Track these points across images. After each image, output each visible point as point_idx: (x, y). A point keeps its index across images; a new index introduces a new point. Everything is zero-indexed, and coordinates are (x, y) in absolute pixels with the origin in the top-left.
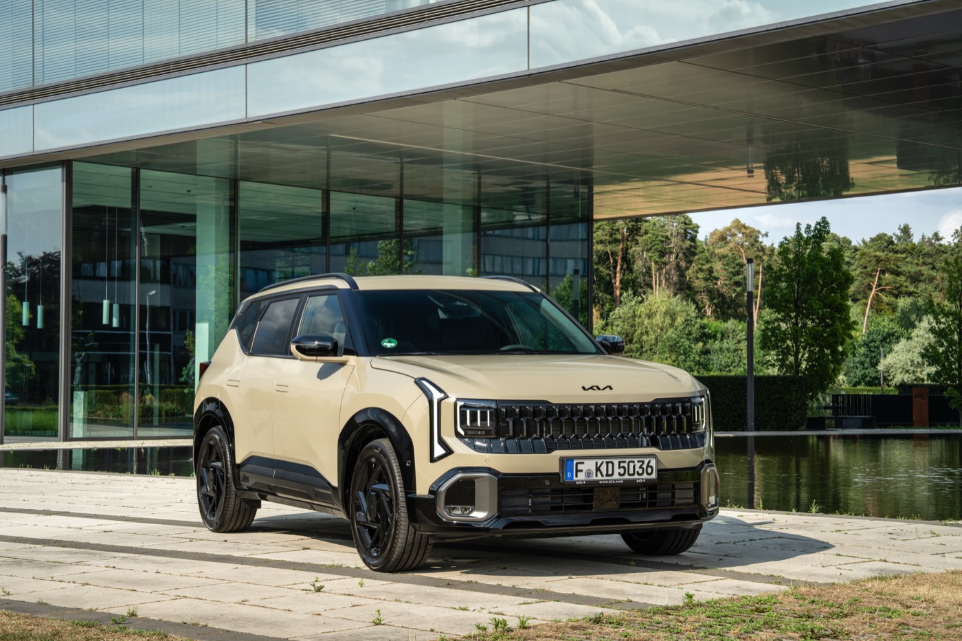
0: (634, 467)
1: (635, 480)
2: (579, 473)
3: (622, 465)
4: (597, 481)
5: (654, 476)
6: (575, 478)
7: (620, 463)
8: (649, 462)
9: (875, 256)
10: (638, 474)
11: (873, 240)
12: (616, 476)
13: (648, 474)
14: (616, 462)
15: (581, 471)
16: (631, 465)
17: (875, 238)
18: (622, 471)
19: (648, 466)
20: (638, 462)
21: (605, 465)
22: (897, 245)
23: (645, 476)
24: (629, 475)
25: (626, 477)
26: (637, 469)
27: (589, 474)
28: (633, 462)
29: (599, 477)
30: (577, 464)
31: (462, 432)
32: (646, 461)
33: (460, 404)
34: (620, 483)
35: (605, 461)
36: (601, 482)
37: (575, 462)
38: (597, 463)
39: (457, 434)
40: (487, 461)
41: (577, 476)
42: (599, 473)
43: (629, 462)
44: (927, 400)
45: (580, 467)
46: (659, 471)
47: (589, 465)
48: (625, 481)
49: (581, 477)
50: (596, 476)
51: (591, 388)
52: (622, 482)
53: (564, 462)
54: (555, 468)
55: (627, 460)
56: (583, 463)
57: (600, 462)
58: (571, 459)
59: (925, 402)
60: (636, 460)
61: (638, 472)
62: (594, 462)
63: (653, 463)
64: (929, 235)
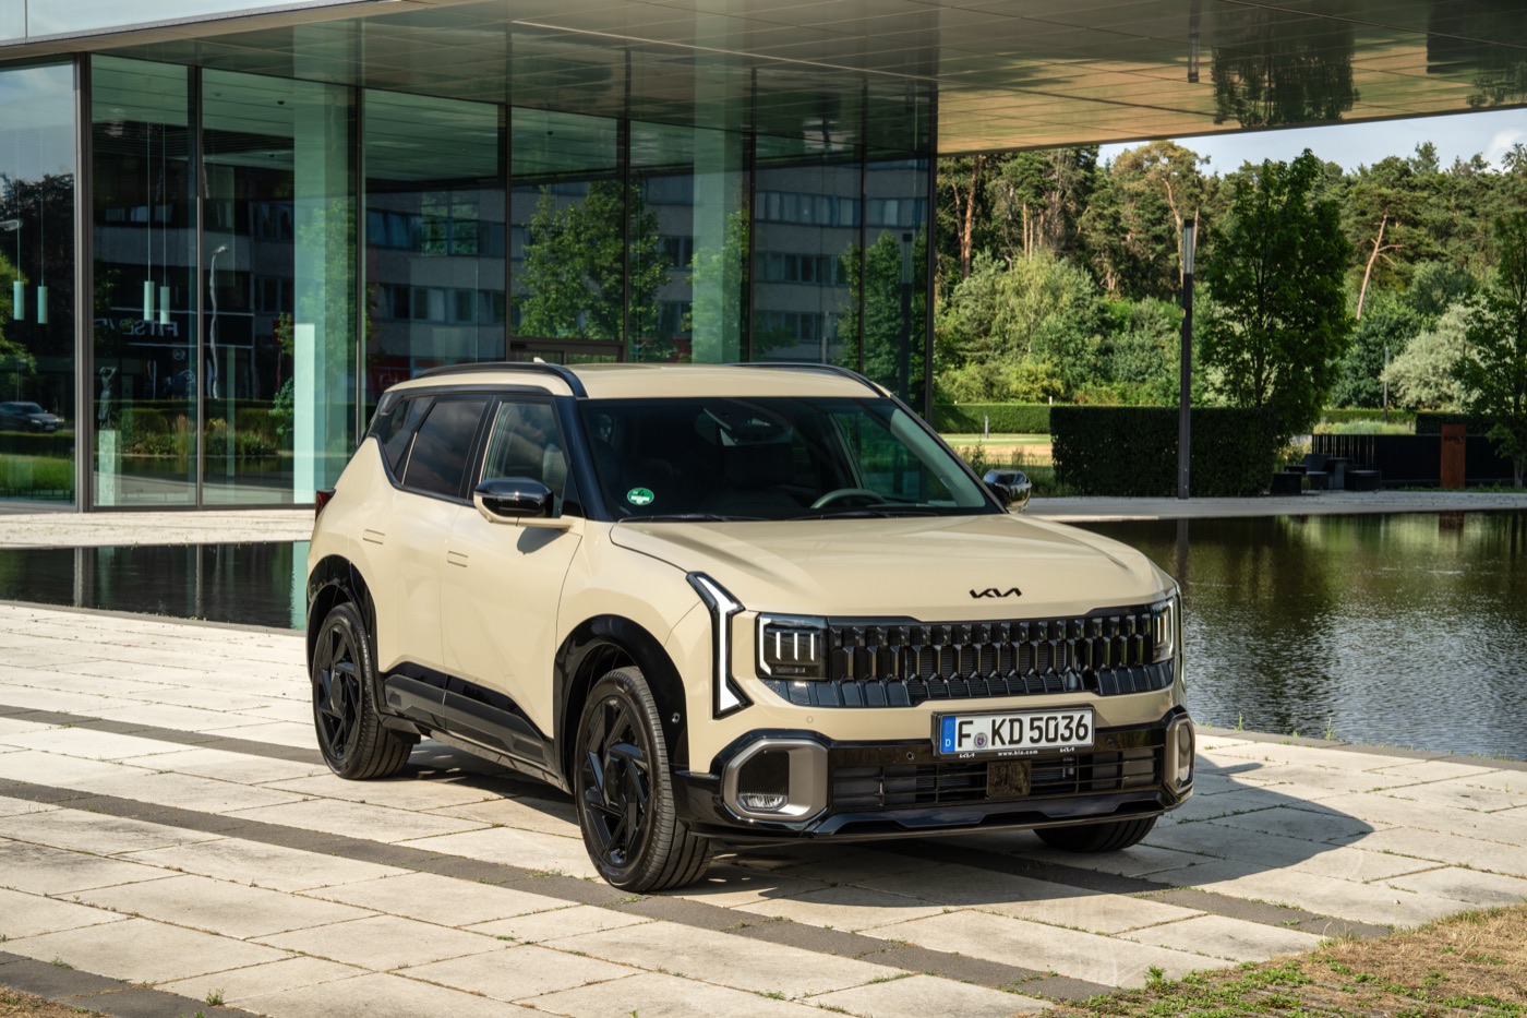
0: (1056, 726)
1: (1058, 749)
2: (964, 740)
3: (1036, 724)
4: (995, 753)
5: (1089, 741)
6: (957, 749)
7: (1032, 720)
8: (1082, 717)
9: (1380, 195)
10: (1063, 738)
11: (1376, 168)
12: (1026, 743)
13: (1079, 738)
14: (1026, 719)
15: (968, 736)
16: (1052, 724)
17: (1380, 165)
18: (1036, 734)
19: (1079, 725)
20: (1064, 718)
21: (1007, 724)
22: (1415, 176)
23: (1074, 741)
24: (1048, 740)
25: (1043, 743)
26: (1061, 730)
27: (980, 740)
28: (1055, 719)
29: (998, 745)
30: (961, 724)
31: (768, 670)
32: (1077, 716)
33: (764, 621)
34: (1033, 755)
35: (1008, 718)
36: (1000, 754)
37: (958, 721)
38: (994, 722)
39: (760, 673)
40: (810, 720)
41: (960, 745)
42: (997, 738)
43: (1048, 719)
44: (1463, 446)
45: (966, 729)
46: (1098, 731)
47: (982, 726)
48: (1040, 750)
49: (968, 746)
50: (993, 743)
51: (986, 593)
52: (1036, 752)
53: (938, 720)
54: (925, 731)
55: (1045, 716)
56: (971, 723)
57: (999, 720)
58: (952, 715)
59: (1461, 447)
60: (1059, 716)
61: (1062, 735)
62: (989, 720)
63: (1088, 719)
64: (1467, 159)
